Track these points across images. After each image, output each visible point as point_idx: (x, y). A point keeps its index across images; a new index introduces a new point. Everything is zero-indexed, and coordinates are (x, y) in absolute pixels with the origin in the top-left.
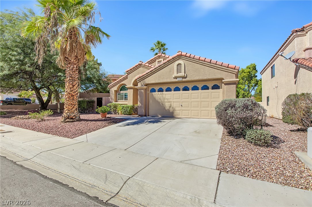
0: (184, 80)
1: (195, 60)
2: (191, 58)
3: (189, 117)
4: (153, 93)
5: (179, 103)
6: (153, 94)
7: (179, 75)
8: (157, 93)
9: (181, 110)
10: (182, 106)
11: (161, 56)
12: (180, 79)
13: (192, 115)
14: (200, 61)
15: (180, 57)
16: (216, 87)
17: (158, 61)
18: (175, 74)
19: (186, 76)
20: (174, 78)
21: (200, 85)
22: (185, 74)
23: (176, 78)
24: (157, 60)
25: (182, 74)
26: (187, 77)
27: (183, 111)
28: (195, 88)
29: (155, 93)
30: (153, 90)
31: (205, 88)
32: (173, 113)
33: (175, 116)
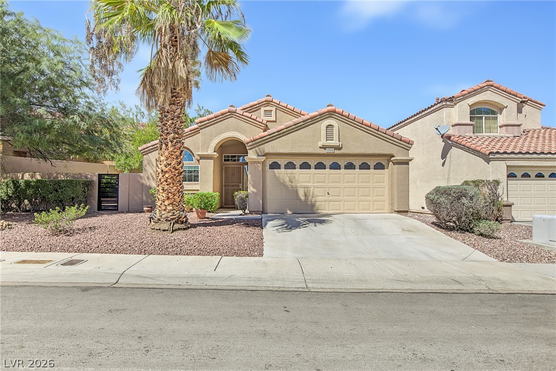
0: (337, 152)
1: (355, 122)
2: (349, 119)
3: (341, 212)
4: (275, 170)
5: (323, 189)
6: (274, 172)
7: (330, 143)
8: (282, 170)
9: (328, 200)
10: (328, 194)
11: (272, 102)
12: (331, 151)
13: (346, 208)
14: (363, 126)
15: (331, 114)
16: (379, 166)
17: (265, 111)
18: (323, 142)
19: (341, 146)
20: (320, 148)
21: (357, 163)
22: (340, 143)
23: (325, 149)
24: (263, 109)
25: (335, 142)
26: (341, 148)
27: (331, 203)
28: (350, 166)
29: (279, 170)
30: (275, 166)
31: (365, 166)
32: (313, 205)
33: (316, 212)
